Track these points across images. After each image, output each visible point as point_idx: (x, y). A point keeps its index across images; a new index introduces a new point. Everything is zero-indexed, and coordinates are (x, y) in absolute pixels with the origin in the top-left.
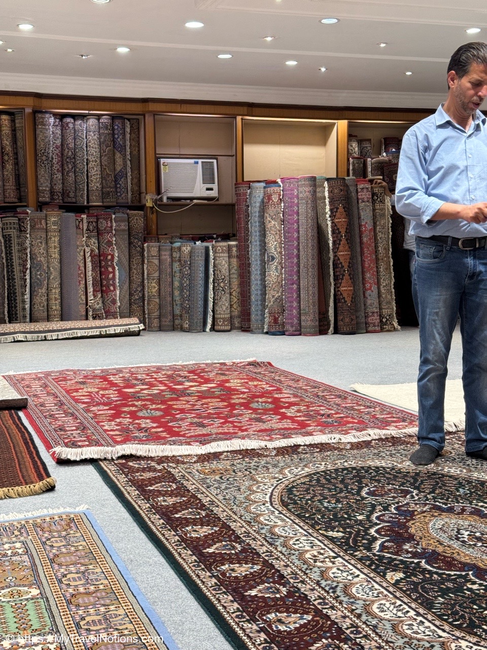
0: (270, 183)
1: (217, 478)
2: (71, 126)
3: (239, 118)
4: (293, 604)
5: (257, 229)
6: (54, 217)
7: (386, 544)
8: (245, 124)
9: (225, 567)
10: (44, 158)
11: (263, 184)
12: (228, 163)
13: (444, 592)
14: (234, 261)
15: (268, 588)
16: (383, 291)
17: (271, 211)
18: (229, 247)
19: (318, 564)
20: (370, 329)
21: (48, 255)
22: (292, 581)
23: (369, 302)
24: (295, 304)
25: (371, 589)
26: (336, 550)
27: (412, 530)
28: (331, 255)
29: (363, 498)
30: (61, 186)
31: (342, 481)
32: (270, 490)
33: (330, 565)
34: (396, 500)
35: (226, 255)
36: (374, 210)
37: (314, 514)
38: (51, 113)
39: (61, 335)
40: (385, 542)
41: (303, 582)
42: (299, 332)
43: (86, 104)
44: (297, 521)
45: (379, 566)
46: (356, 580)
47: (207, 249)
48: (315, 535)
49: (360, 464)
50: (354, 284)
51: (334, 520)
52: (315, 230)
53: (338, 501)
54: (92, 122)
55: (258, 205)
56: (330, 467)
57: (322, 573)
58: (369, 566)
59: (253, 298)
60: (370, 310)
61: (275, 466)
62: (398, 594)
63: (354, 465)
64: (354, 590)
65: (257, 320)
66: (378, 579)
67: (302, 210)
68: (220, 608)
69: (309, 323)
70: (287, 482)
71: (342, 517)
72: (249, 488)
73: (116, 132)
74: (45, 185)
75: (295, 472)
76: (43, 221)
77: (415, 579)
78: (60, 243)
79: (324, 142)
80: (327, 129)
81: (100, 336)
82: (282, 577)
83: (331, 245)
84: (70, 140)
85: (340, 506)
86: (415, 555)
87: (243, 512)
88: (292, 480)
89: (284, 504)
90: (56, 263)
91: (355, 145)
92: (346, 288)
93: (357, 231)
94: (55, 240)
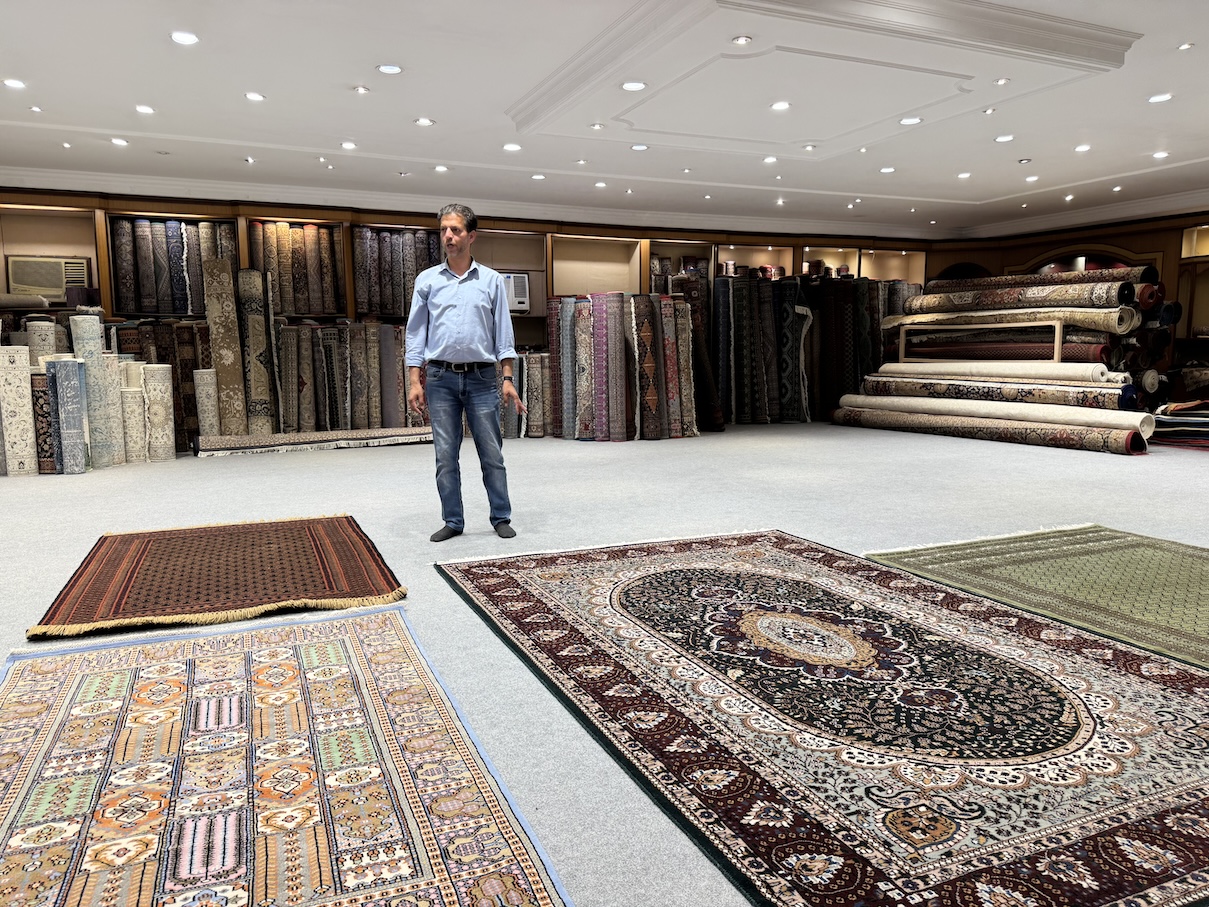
0: (581, 298)
1: (558, 582)
2: (388, 239)
3: (549, 235)
4: (649, 702)
5: (568, 342)
6: (373, 328)
7: (722, 643)
8: (555, 241)
9: (581, 669)
10: (362, 271)
11: (573, 300)
12: (539, 278)
13: (782, 688)
14: (547, 371)
15: (624, 688)
16: (684, 399)
17: (582, 324)
18: (542, 358)
19: (664, 663)
20: (672, 435)
21: (368, 366)
22: (643, 680)
23: (672, 410)
24: (604, 412)
25: (717, 686)
26: (679, 650)
27: (743, 629)
28: (637, 366)
29: (694, 600)
30: (378, 298)
31: (673, 584)
32: (609, 593)
33: (676, 664)
34: (724, 601)
35: (539, 366)
36: (676, 325)
37: (653, 616)
38: (368, 227)
39: (383, 442)
40: (722, 640)
41: (654, 681)
42: (608, 438)
43: (403, 219)
44: (638, 623)
45: (720, 664)
46: (702, 678)
47: (521, 360)
48: (657, 636)
49: (685, 567)
50: (658, 393)
51: (673, 621)
52: (623, 344)
53: (672, 602)
54: (408, 236)
55: (569, 319)
56: (659, 570)
57: (670, 671)
58: (711, 664)
59: (565, 406)
60: (673, 417)
61: (609, 570)
62: (741, 690)
63: (681, 568)
64: (701, 688)
65: (568, 427)
66: (721, 677)
67: (611, 323)
68: (583, 708)
69: (617, 430)
70: (622, 586)
71: (679, 618)
72: (589, 592)
73: (432, 246)
74: (363, 297)
75: (630, 574)
76: (363, 332)
77: (753, 676)
78: (380, 353)
79: (628, 259)
80: (630, 248)
81: (421, 442)
82: (634, 677)
83: (637, 357)
84: (387, 254)
85: (675, 607)
86: (749, 653)
87: (587, 615)
88: (627, 583)
89: (625, 607)
90: (375, 372)
91: (656, 263)
92: (651, 397)
93: (661, 345)
94: (374, 351)
